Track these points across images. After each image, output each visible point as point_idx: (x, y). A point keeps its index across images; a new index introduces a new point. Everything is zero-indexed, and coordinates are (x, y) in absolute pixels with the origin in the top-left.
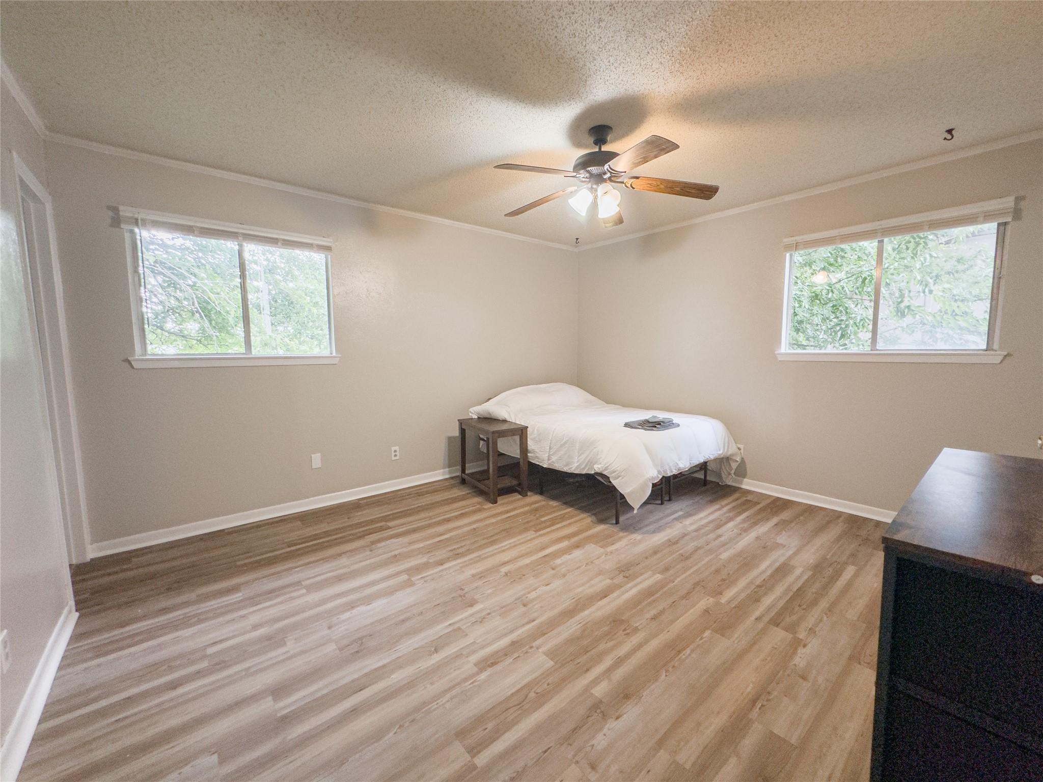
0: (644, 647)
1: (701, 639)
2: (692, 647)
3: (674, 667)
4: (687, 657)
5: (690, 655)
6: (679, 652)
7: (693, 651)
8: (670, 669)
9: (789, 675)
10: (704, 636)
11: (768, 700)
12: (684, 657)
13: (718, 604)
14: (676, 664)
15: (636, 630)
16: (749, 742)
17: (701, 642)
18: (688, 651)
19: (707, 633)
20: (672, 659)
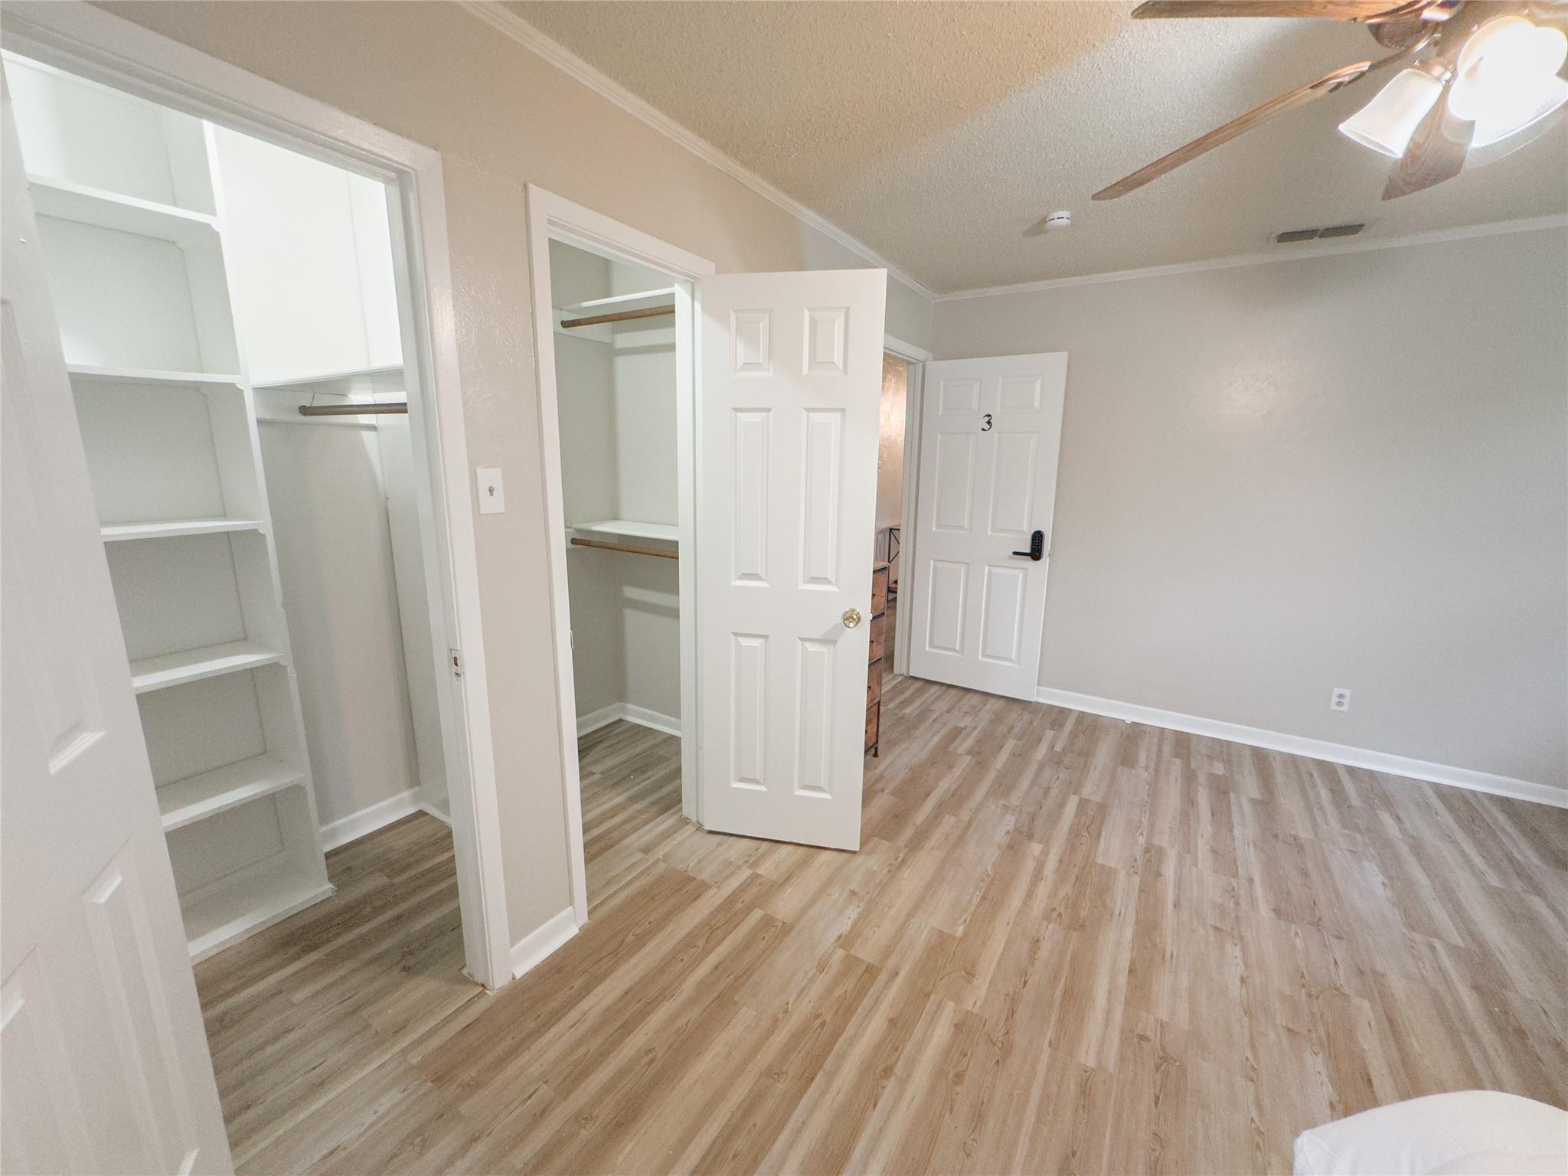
0: (1024, 897)
1: (965, 921)
2: (973, 908)
3: (983, 880)
4: (974, 893)
5: (972, 897)
6: (984, 898)
7: (970, 902)
8: (985, 877)
9: (868, 893)
10: (963, 926)
11: (891, 865)
12: (977, 893)
13: (958, 999)
14: (981, 884)
15: (1047, 917)
16: (908, 833)
17: (964, 917)
18: (976, 901)
19: (960, 931)
20: (988, 888)
